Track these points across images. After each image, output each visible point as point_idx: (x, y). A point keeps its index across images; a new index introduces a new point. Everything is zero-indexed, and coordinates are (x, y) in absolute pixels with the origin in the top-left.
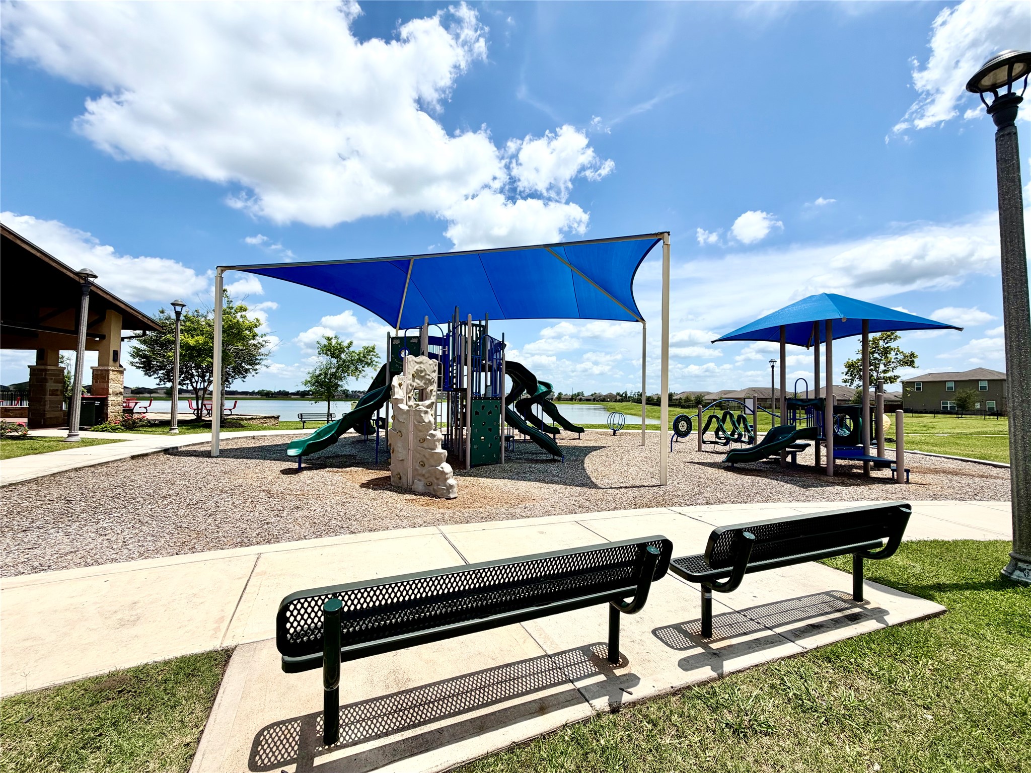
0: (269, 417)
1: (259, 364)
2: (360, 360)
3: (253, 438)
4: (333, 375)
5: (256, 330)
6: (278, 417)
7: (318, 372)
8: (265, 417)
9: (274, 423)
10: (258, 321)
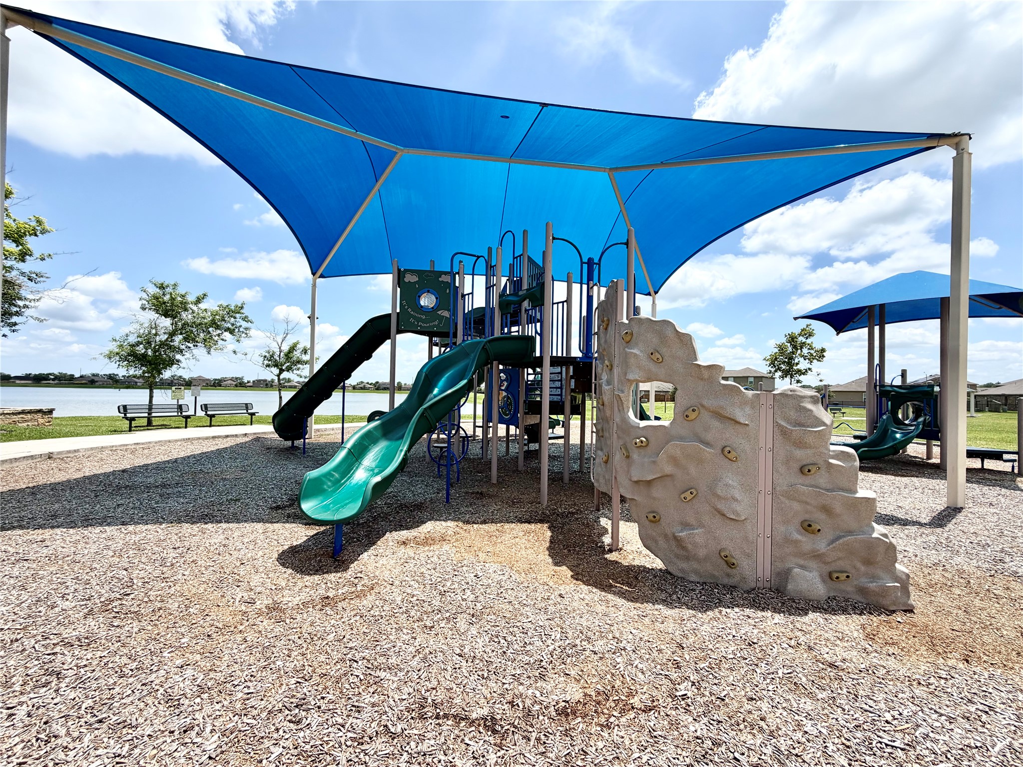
0: (30, 412)
1: (17, 314)
2: (214, 324)
3: (50, 456)
4: (163, 344)
5: (31, 242)
6: (51, 412)
7: (133, 339)
8: (23, 412)
9: (41, 421)
10: (39, 222)
